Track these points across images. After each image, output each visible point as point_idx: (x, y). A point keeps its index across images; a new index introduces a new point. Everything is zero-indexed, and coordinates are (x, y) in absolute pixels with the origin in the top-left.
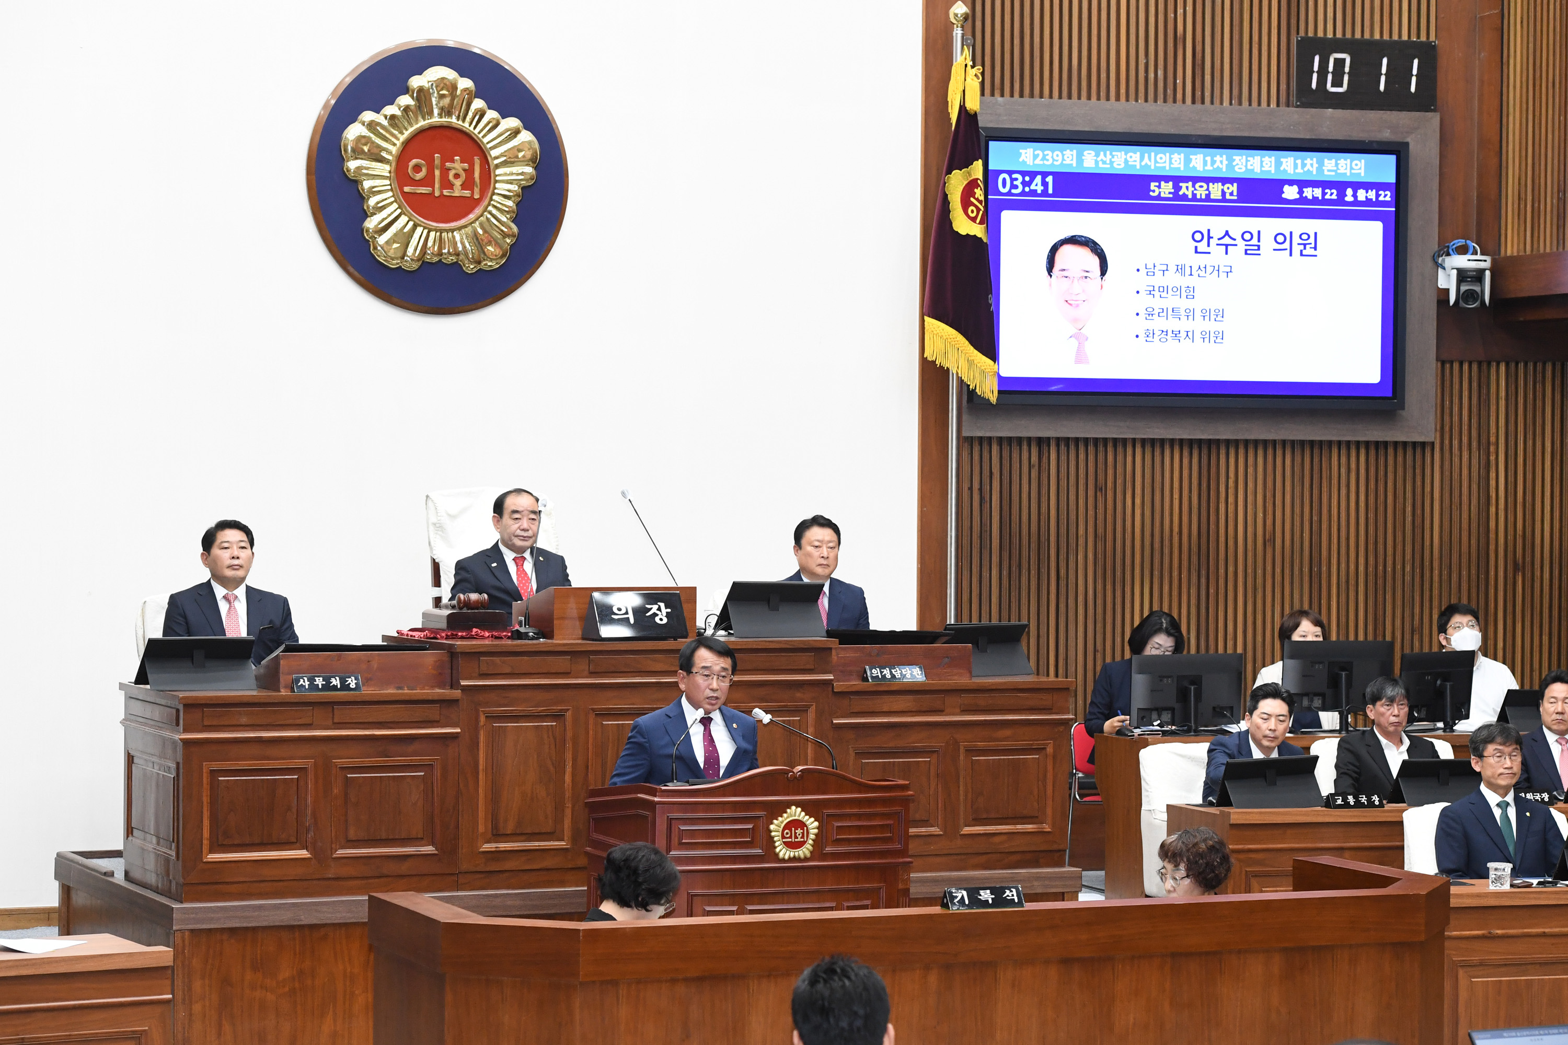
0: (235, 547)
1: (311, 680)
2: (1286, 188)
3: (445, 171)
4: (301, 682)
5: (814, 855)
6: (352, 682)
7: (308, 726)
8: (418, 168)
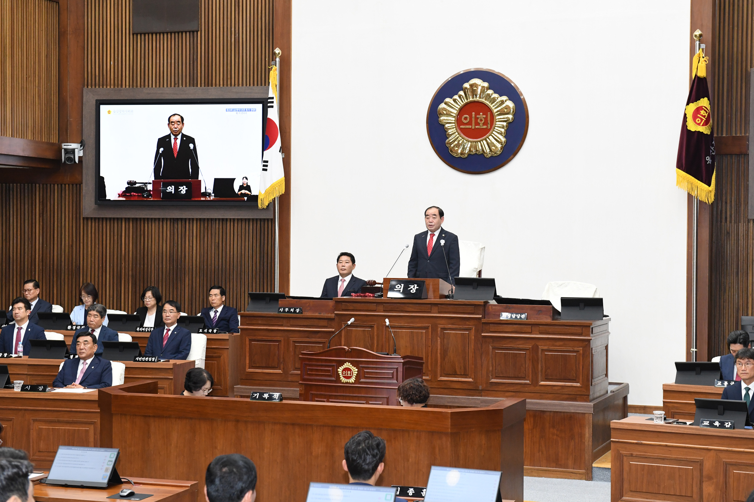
0: (344, 262)
1: (284, 309)
3: (476, 119)
4: (281, 310)
5: (356, 382)
6: (298, 310)
7: (282, 325)
8: (466, 118)
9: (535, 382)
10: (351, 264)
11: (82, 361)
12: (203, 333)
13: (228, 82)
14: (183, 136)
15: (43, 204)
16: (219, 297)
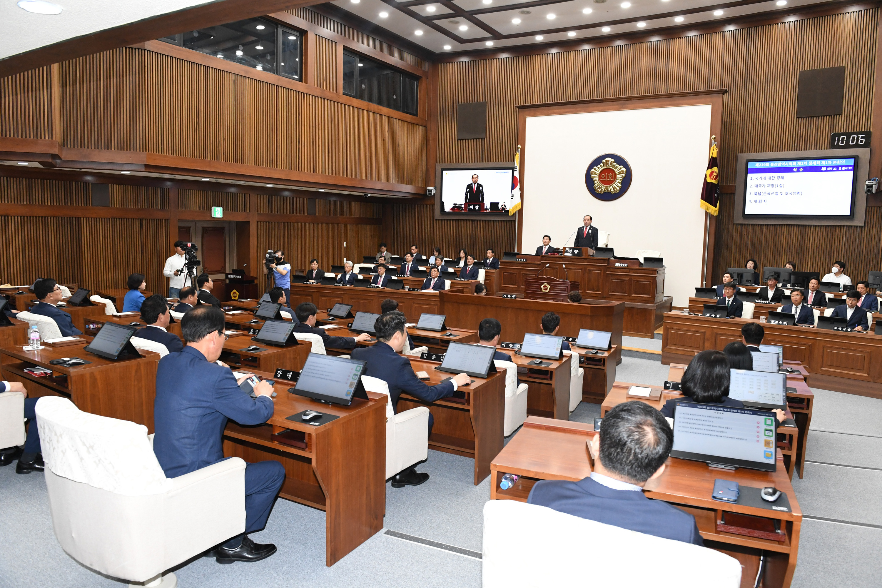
0: (546, 240)
1: (518, 259)
2: (823, 168)
3: (608, 176)
5: (549, 292)
6: (525, 260)
7: (518, 267)
8: (603, 176)
9: (630, 295)
10: (549, 240)
11: (433, 279)
12: (484, 269)
13: (497, 160)
14: (478, 184)
15: (419, 213)
16: (491, 254)
